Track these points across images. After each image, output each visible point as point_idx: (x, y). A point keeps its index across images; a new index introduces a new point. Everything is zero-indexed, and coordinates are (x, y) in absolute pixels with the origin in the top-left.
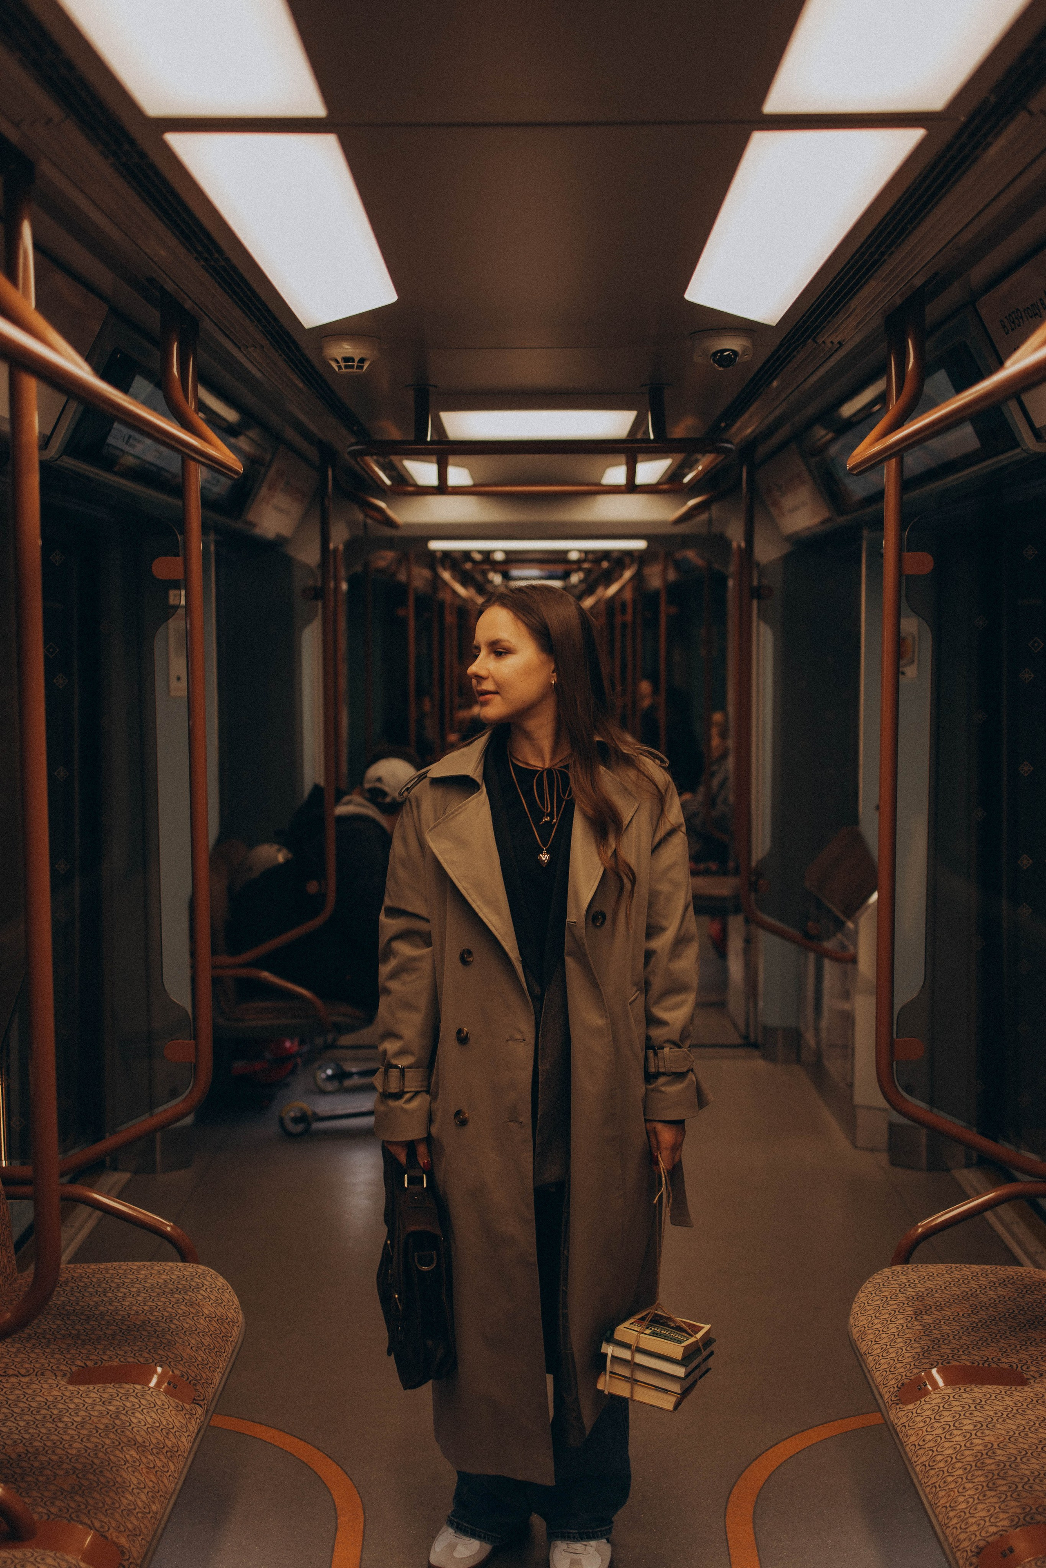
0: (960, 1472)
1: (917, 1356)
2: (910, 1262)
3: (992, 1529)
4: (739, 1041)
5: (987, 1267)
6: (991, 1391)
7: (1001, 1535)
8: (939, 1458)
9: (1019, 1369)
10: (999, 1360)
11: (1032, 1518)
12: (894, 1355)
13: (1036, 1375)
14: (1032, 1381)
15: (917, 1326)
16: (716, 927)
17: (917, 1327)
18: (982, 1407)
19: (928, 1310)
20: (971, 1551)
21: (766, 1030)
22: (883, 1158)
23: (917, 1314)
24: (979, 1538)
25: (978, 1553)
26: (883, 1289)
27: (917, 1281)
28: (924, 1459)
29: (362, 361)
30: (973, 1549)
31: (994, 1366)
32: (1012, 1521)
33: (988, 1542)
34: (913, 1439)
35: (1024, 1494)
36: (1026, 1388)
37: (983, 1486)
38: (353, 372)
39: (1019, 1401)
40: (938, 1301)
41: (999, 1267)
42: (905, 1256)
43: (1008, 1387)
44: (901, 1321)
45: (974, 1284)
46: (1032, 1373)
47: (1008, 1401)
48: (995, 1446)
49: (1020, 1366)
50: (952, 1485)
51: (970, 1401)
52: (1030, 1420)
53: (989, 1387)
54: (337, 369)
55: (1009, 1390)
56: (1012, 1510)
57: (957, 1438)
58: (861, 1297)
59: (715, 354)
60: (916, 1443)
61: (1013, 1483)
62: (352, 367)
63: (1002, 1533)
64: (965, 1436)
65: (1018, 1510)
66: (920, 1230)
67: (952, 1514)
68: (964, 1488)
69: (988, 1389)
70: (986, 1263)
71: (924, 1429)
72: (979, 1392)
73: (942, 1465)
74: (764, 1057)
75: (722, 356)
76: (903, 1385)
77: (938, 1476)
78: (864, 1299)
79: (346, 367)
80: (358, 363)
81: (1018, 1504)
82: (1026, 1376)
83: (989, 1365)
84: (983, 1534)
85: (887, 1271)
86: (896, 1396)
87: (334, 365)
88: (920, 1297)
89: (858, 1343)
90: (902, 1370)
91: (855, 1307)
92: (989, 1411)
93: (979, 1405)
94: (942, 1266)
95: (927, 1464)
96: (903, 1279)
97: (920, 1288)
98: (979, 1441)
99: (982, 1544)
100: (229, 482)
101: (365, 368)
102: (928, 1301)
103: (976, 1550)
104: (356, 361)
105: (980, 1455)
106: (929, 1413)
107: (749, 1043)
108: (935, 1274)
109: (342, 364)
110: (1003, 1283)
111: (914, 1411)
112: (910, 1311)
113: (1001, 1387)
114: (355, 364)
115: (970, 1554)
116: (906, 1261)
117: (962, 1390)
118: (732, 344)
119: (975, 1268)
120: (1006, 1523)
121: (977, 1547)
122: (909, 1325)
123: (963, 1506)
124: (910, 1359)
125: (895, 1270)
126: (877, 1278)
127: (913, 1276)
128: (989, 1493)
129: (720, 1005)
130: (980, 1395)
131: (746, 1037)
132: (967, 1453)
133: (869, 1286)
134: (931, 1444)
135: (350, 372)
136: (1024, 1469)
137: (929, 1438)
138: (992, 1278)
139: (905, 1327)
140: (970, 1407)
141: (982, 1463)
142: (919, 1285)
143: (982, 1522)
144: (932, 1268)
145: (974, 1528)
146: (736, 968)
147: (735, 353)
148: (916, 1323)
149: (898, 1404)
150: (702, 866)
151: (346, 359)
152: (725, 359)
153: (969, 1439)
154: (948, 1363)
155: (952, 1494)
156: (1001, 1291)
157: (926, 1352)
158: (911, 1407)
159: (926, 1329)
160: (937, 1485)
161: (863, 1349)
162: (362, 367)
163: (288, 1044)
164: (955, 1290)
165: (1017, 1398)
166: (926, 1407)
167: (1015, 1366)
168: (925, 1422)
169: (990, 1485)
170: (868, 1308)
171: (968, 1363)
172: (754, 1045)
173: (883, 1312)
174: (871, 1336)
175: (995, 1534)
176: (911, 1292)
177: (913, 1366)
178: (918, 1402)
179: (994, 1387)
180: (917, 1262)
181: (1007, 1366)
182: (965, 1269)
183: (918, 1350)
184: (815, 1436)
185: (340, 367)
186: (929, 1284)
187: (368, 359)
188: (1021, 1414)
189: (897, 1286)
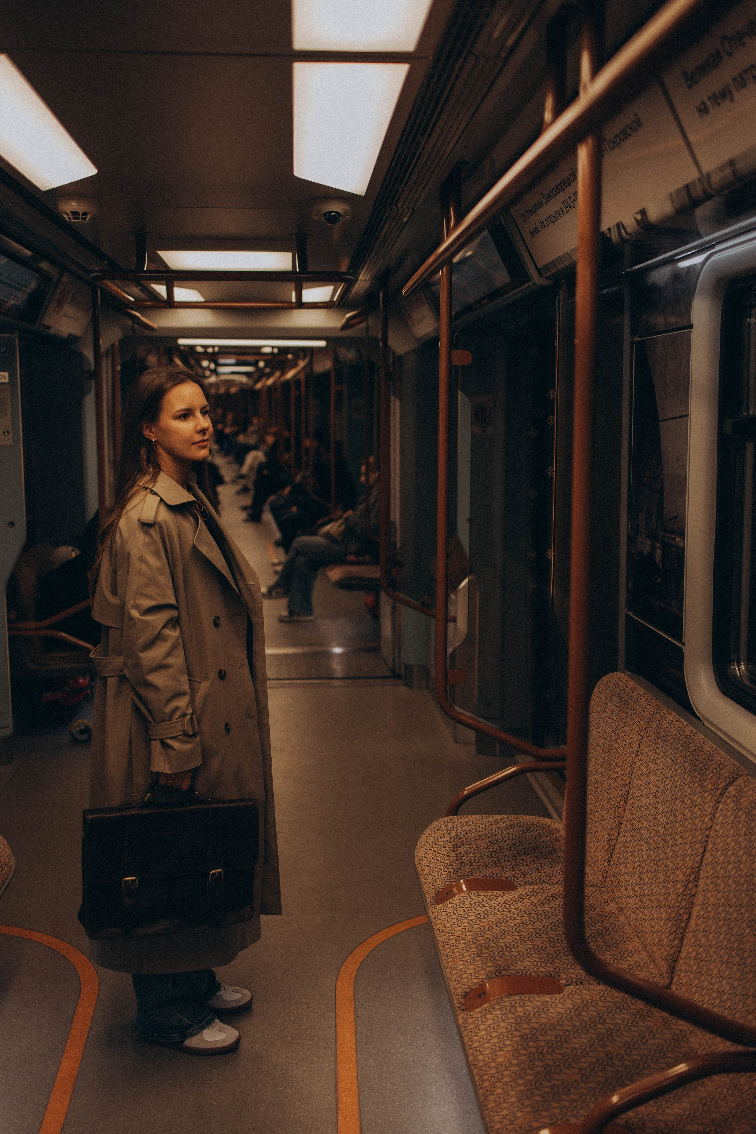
0: (463, 946)
1: (449, 874)
2: (458, 814)
3: (475, 981)
4: (388, 673)
5: (505, 816)
6: (491, 894)
7: (480, 984)
8: (452, 937)
9: (512, 880)
10: (500, 874)
11: (500, 973)
12: (436, 873)
13: (522, 883)
14: (519, 887)
15: (453, 854)
16: (370, 599)
17: (453, 856)
18: (483, 905)
19: (462, 844)
20: (461, 995)
21: (406, 666)
22: (472, 749)
23: (455, 847)
24: (467, 986)
25: (465, 996)
26: (437, 832)
27: (458, 826)
28: (443, 938)
29: (85, 214)
30: (462, 994)
31: (496, 878)
32: (487, 975)
33: (471, 989)
34: (439, 926)
35: (498, 958)
36: (514, 892)
37: (474, 954)
38: (79, 222)
39: (507, 900)
40: (469, 839)
41: (513, 816)
42: (455, 810)
43: (502, 892)
44: (444, 852)
45: (495, 827)
46: (520, 882)
47: (501, 900)
48: (486, 929)
49: (513, 878)
50: (457, 954)
51: (476, 901)
52: (512, 912)
53: (490, 892)
54: (68, 219)
55: (502, 893)
56: (489, 969)
57: (464, 925)
58: (423, 837)
59: (325, 214)
60: (440, 929)
61: (493, 951)
62: (78, 218)
63: (480, 983)
64: (469, 923)
65: (493, 968)
66: (466, 792)
67: (454, 972)
68: (463, 956)
69: (490, 893)
70: (505, 814)
71: (446, 920)
72: (482, 895)
73: (453, 942)
74: (406, 685)
75: (330, 216)
76: (438, 892)
77: (450, 949)
78: (424, 838)
79: (74, 218)
80: (82, 215)
81: (493, 964)
82: (516, 884)
83: (494, 878)
84: (470, 984)
85: (441, 820)
86: (433, 900)
87: (66, 217)
88: (458, 836)
89: (417, 866)
90: (439, 883)
91: (419, 844)
92: (487, 907)
93: (481, 903)
94: (477, 816)
95: (445, 941)
96: (450, 825)
97: (460, 830)
98: (477, 926)
99: (468, 990)
100: (25, 296)
101: (87, 219)
102: (463, 839)
103: (465, 994)
104: (81, 214)
105: (476, 935)
106: (450, 909)
107: (395, 675)
108: (471, 821)
109: (71, 216)
110: (514, 826)
111: (442, 909)
112: (450, 845)
113: (498, 892)
114: (80, 216)
115: (460, 997)
116: (456, 814)
117: (473, 895)
118: (336, 207)
119: (498, 817)
120: (484, 977)
121: (465, 992)
122: (448, 854)
123: (461, 967)
124: (445, 876)
125: (446, 820)
126: (434, 825)
127: (457, 823)
128: (477, 958)
129: (376, 650)
130: (483, 897)
131: (393, 671)
132: (468, 934)
133: (428, 830)
134: (449, 929)
135: (77, 222)
136: (502, 943)
137: (448, 925)
138: (507, 823)
139: (446, 855)
140: (475, 904)
141: (477, 940)
142: (459, 829)
143: (470, 977)
144: (470, 818)
145: (465, 980)
146: (387, 627)
147: (338, 213)
148: (452, 853)
149: (434, 904)
150: (361, 559)
151: (74, 213)
152: (332, 218)
153: (471, 925)
154: (468, 877)
155: (456, 959)
156: (512, 831)
157: (455, 871)
158: (441, 906)
159: (458, 857)
160: (448, 954)
161: (420, 870)
162: (85, 219)
163: (81, 681)
164: (482, 832)
165: (507, 898)
166: (449, 906)
167: (510, 878)
168: (447, 915)
169: (479, 953)
170: (426, 844)
171: (480, 877)
172: (399, 677)
173: (434, 846)
174: (425, 862)
175: (476, 984)
176: (453, 833)
177: (446, 880)
178: (445, 903)
179: (494, 891)
180: (461, 815)
181: (504, 878)
182: (491, 818)
183: (451, 870)
184: (402, 927)
185: (70, 218)
186: (466, 828)
187: (90, 213)
188: (507, 908)
189: (445, 830)
